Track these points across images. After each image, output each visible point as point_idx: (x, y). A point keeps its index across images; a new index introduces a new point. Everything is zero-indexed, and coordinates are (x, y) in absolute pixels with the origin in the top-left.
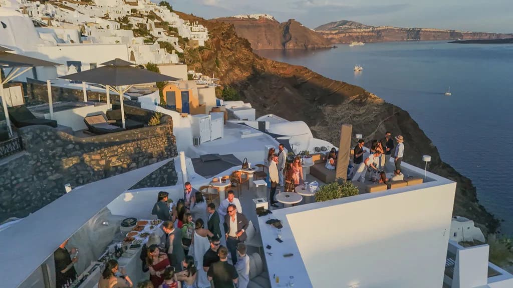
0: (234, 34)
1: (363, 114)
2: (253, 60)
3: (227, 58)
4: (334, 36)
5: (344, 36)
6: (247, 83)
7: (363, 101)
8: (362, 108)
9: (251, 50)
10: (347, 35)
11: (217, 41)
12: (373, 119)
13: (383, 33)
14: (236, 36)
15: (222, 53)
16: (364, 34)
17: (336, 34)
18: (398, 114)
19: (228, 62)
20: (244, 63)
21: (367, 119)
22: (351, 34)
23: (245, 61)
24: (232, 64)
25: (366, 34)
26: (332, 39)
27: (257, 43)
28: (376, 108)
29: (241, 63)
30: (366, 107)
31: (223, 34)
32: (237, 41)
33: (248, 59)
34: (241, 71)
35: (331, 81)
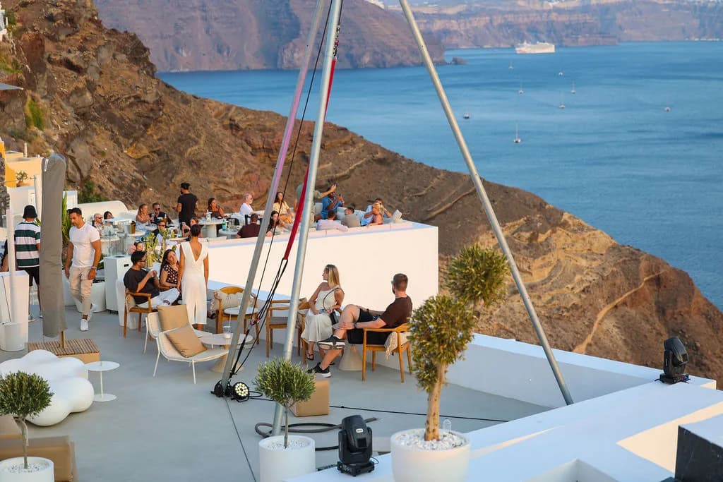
0: (91, 20)
1: (544, 282)
2: (159, 102)
3: (67, 97)
4: (454, 25)
5: (486, 26)
6: (135, 181)
7: (542, 238)
8: (539, 262)
9: (150, 70)
10: (498, 20)
11: (32, 43)
12: (576, 300)
13: (619, 15)
14: (98, 23)
15: (50, 79)
16: (554, 16)
17: (459, 16)
18: (657, 281)
19: (70, 111)
20: (129, 115)
21: (555, 302)
22: (510, 18)
23: (131, 105)
24: (82, 116)
25: (564, 18)
26: (446, 32)
27: (171, 49)
28: (584, 263)
29: (117, 113)
30: (551, 258)
31: (51, 18)
32: (101, 42)
33: (139, 100)
34: (117, 142)
35: (433, 172)
